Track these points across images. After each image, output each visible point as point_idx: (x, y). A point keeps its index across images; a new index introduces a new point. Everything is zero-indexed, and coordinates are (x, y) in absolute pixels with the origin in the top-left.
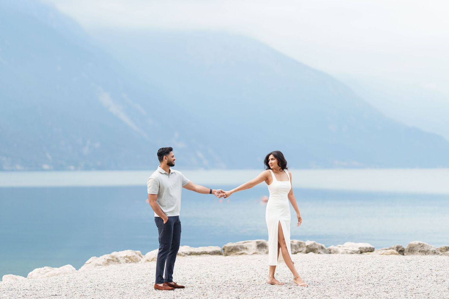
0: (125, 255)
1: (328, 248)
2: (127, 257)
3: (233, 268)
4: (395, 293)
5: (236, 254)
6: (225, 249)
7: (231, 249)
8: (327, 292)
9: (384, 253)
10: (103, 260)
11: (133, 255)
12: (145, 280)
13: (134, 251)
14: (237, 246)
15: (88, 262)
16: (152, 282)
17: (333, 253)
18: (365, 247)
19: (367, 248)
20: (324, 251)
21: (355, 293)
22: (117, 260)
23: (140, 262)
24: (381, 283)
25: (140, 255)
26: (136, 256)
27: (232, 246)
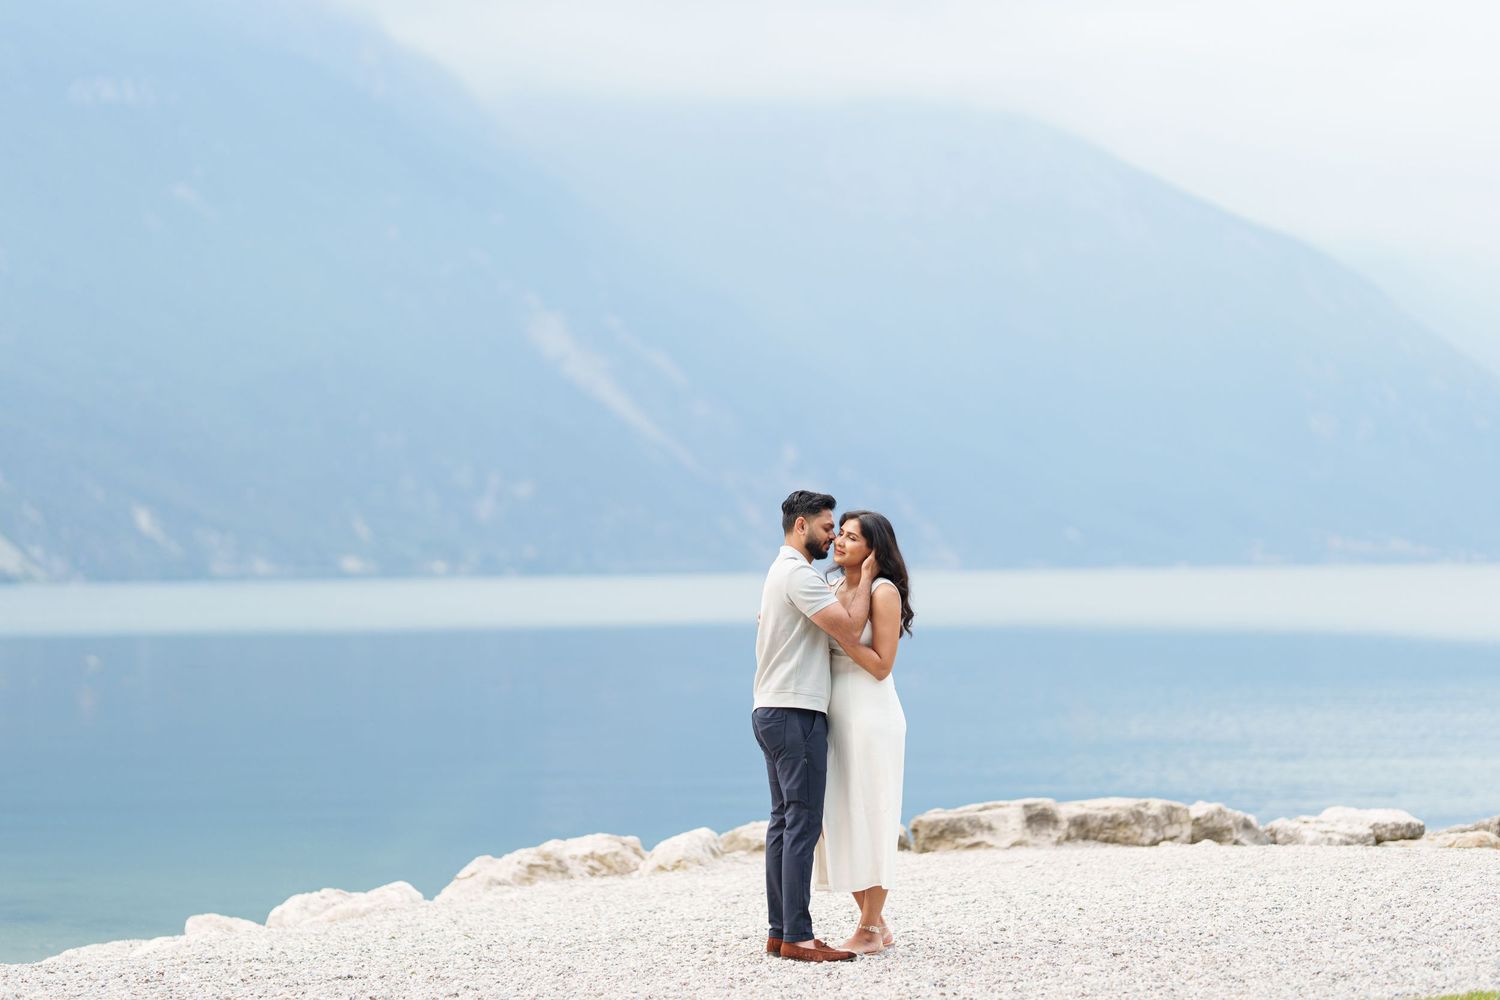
0: (587, 851)
1: (1268, 826)
2: (592, 856)
3: (939, 890)
4: (1463, 969)
5: (956, 848)
6: (920, 829)
7: (940, 829)
8: (1238, 965)
9: (1453, 844)
10: (515, 868)
11: (614, 850)
12: (644, 931)
13: (615, 837)
14: (960, 820)
15: (464, 873)
16: (667, 934)
17: (1285, 844)
18: (1394, 823)
19: (1398, 827)
20: (1253, 836)
21: (1329, 968)
22: (559, 868)
23: (635, 874)
24: (1422, 938)
25: (636, 851)
26: (623, 852)
27: (943, 820)
